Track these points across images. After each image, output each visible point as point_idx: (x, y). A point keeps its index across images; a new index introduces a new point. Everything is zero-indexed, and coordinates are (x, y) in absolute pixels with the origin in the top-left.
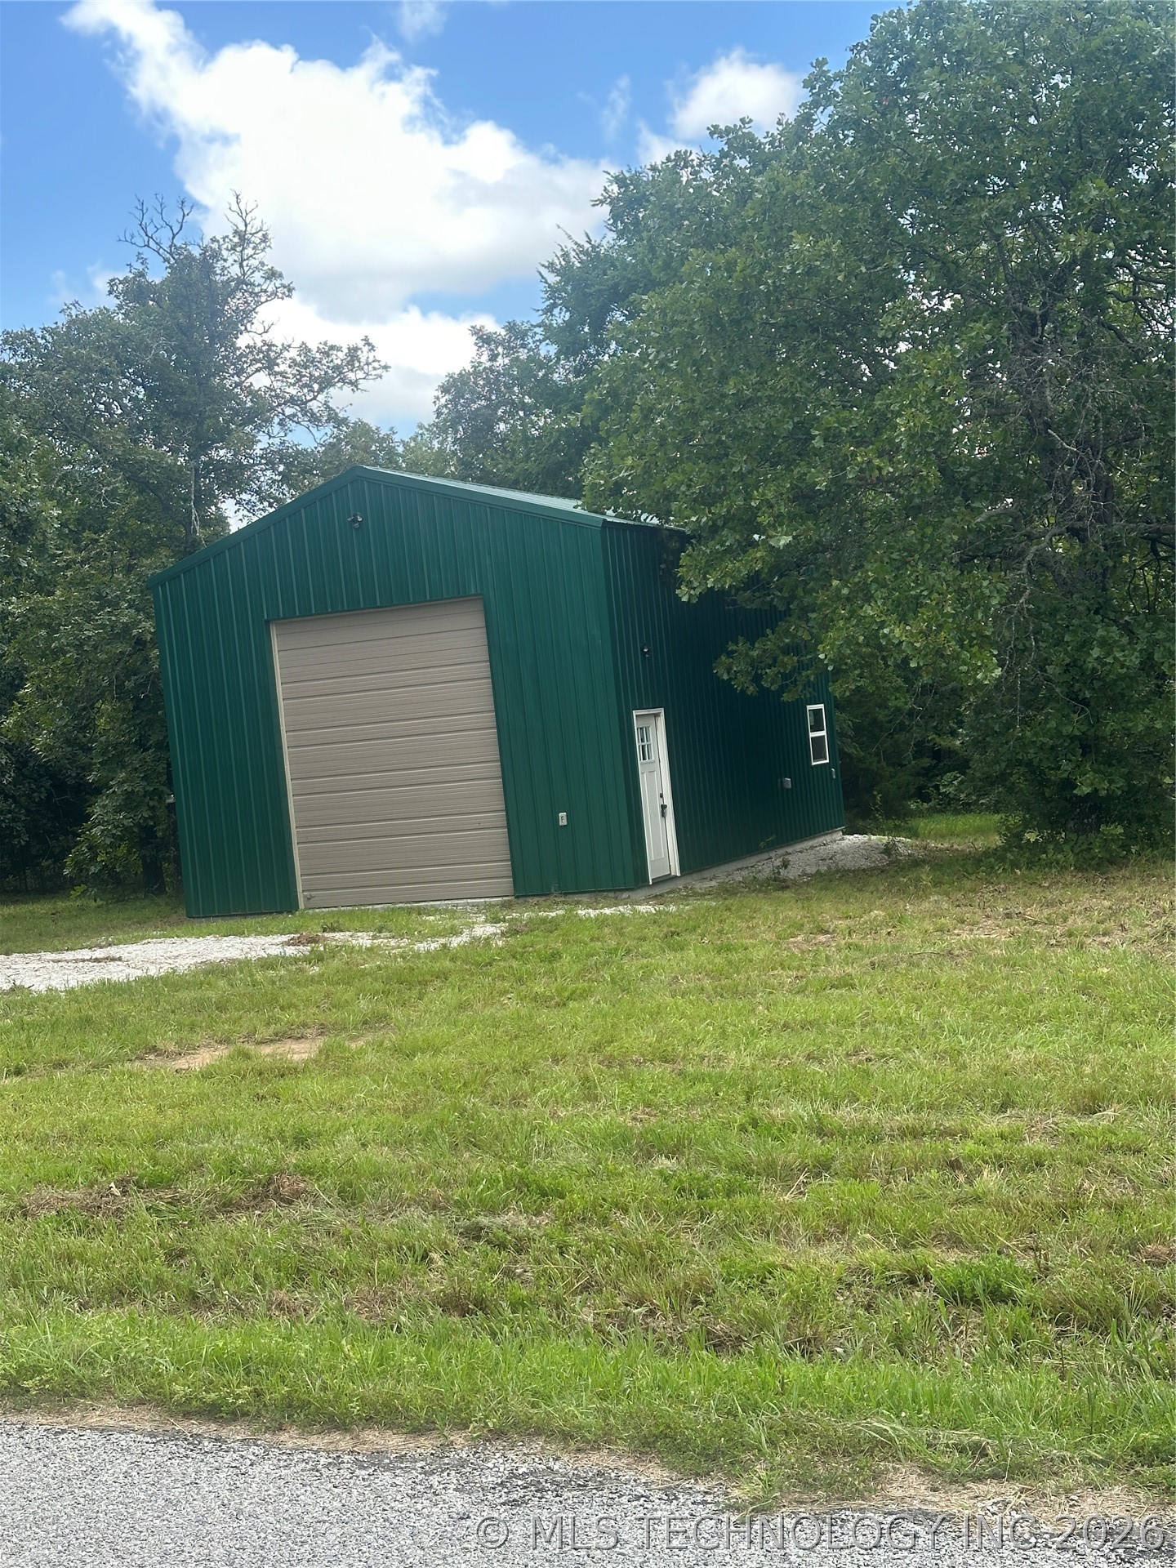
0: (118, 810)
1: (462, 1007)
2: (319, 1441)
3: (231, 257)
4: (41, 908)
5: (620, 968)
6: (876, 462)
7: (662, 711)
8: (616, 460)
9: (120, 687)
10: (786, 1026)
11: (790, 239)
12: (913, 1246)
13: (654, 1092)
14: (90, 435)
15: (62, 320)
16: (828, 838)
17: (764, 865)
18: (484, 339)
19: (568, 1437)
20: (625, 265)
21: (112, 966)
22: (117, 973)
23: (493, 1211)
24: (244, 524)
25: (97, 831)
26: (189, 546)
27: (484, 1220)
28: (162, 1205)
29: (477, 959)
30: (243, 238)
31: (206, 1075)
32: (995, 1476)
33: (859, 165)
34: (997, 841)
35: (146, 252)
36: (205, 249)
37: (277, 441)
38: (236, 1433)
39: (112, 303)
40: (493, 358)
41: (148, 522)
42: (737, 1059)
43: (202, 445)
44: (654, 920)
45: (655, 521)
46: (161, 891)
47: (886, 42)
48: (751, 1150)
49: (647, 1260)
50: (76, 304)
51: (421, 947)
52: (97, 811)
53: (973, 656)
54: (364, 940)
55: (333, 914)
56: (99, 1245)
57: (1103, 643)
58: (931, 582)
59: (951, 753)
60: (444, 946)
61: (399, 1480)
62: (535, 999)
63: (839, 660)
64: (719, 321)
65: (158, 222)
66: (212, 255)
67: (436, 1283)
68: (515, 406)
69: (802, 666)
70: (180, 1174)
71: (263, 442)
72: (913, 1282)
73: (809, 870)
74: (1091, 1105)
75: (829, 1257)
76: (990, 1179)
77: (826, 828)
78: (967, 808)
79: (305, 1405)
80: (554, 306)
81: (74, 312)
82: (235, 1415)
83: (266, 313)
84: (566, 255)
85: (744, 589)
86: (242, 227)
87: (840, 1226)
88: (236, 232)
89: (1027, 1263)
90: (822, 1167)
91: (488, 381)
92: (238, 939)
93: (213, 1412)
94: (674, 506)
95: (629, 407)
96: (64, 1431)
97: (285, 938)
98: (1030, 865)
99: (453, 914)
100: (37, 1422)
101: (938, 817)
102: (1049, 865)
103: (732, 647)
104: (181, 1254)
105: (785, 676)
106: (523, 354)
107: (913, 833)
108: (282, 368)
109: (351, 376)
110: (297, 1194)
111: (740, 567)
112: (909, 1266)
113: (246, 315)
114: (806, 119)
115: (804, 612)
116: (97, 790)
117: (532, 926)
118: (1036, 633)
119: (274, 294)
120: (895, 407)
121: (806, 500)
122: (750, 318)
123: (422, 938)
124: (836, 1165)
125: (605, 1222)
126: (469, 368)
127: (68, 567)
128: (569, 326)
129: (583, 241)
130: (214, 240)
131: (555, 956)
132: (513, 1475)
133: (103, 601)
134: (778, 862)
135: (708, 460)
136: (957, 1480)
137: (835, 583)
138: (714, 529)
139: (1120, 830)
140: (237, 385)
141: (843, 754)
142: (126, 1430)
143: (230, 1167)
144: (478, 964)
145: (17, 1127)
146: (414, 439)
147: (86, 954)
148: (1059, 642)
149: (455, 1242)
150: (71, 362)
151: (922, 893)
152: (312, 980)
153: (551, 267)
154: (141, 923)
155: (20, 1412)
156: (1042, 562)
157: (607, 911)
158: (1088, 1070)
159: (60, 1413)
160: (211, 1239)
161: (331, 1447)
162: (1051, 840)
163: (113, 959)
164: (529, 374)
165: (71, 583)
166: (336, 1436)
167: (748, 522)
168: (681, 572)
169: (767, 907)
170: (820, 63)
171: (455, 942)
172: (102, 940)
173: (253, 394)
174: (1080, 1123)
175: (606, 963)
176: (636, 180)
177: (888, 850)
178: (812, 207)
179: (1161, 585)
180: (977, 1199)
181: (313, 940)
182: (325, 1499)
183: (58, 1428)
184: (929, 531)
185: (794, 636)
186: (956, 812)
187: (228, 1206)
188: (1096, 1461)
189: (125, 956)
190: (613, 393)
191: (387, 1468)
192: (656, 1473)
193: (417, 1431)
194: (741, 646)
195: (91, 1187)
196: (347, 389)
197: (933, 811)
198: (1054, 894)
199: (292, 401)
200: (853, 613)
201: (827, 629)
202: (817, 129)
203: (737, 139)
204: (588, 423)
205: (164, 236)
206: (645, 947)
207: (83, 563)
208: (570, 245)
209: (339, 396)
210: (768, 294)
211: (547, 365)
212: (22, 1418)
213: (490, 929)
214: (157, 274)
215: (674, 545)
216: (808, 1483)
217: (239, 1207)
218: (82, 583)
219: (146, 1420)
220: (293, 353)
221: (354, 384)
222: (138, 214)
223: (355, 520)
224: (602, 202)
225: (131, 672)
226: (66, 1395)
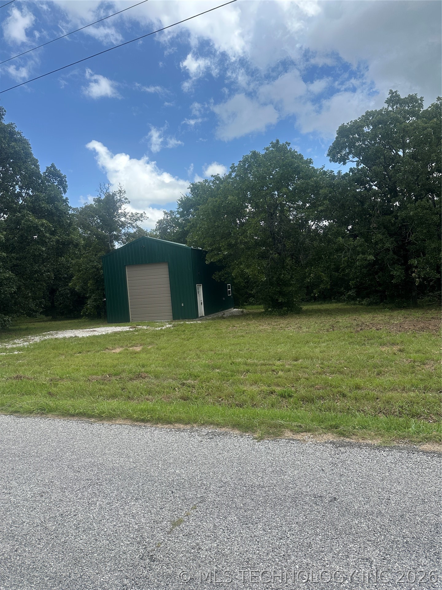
0: (93, 302)
1: (168, 340)
2: (166, 426)
3: (118, 195)
4: (76, 321)
5: (198, 333)
6: (243, 239)
7: (201, 285)
8: (194, 237)
9: (94, 278)
10: (233, 344)
11: (228, 197)
12: (271, 386)
13: (212, 357)
14: (89, 228)
15: (84, 206)
16: (231, 309)
17: (220, 314)
18: (166, 213)
19: (218, 425)
20: (193, 201)
21: (95, 332)
22: (96, 334)
23: (186, 380)
24: (119, 247)
25: (89, 306)
26: (108, 251)
27: (185, 382)
28: (118, 379)
29: (168, 331)
30: (120, 191)
31: (120, 353)
32: (305, 432)
33: (240, 183)
34: (263, 310)
35: (101, 193)
36: (113, 193)
37: (126, 231)
38: (148, 425)
39: (93, 203)
40: (167, 217)
41: (100, 246)
42: (226, 351)
43: (111, 231)
44: (202, 324)
45: (201, 249)
46: (101, 318)
47: (246, 160)
48: (234, 368)
49: (219, 389)
50: (87, 203)
51: (157, 329)
52: (89, 302)
53: (261, 275)
54: (145, 328)
55: (138, 323)
56: (107, 387)
57: (284, 274)
58: (253, 261)
59: (251, 294)
60: (161, 329)
61: (185, 434)
62: (182, 339)
63: (236, 276)
64: (214, 211)
65: (104, 188)
66: (114, 194)
67: (178, 394)
68: (171, 226)
69: (229, 277)
70: (120, 373)
71: (123, 231)
72: (272, 393)
73: (228, 315)
74: (296, 360)
75: (255, 388)
76: (280, 373)
77: (230, 308)
78: (254, 304)
79: (162, 419)
80: (180, 208)
81: (86, 204)
82: (148, 421)
83: (123, 207)
84: (182, 198)
85: (218, 262)
86: (120, 189)
87: (255, 383)
88: (119, 190)
89: (293, 389)
90: (248, 371)
91: (166, 221)
92: (120, 327)
93: (143, 421)
94: (205, 246)
95: (196, 227)
96: (112, 425)
97: (129, 327)
98: (270, 315)
99: (162, 323)
100: (106, 423)
101: (249, 306)
102: (274, 315)
103: (215, 273)
104: (124, 389)
105: (225, 279)
106: (173, 217)
107: (246, 309)
108: (128, 217)
109: (141, 219)
110: (146, 377)
111: (217, 258)
112: (271, 390)
113: (120, 207)
114: (230, 175)
115: (229, 267)
116: (87, 298)
117: (178, 325)
118: (271, 272)
119: (126, 203)
120: (247, 229)
121: (230, 246)
122: (220, 211)
123: (156, 327)
124: (250, 371)
125: (208, 382)
126: (163, 219)
127: (84, 254)
128: (183, 212)
129: (185, 196)
130: (115, 192)
131: (184, 331)
132: (208, 433)
133: (91, 261)
134: (223, 314)
135: (211, 237)
136: (298, 432)
137: (235, 261)
138: (212, 250)
139: (286, 308)
140: (119, 220)
141: (234, 294)
142: (125, 424)
143: (130, 371)
144: (169, 332)
145: (84, 363)
146: (150, 232)
147: (88, 330)
148: (276, 273)
149: (180, 386)
150: (86, 214)
151: (251, 320)
152: (137, 335)
153: (179, 200)
154: (98, 324)
155: (101, 421)
156: (273, 259)
157: (192, 322)
158: (294, 353)
159: (110, 421)
160: (130, 385)
161: (169, 427)
162: (273, 310)
163: (95, 331)
164: (174, 220)
165: (84, 257)
166: (169, 425)
167: (219, 249)
168: (206, 258)
169: (222, 322)
170: (233, 164)
171: (163, 328)
172: (91, 327)
173: (121, 221)
174: (296, 363)
175: (195, 332)
176: (196, 184)
177: (242, 312)
178: (232, 191)
179: (293, 263)
180: (279, 377)
181: (135, 328)
182: (171, 438)
183: (111, 424)
184: (253, 252)
185: (227, 271)
186: (252, 305)
187: (131, 379)
188: (323, 428)
189: (97, 330)
190: (193, 224)
191: (182, 432)
192: (237, 432)
193: (186, 424)
194: (217, 273)
195: (102, 375)
196: (140, 221)
197: (248, 305)
198: (276, 320)
199: (129, 223)
200: (238, 267)
201: (234, 270)
202: (233, 176)
203: (217, 178)
204: (188, 229)
205: (105, 191)
206: (201, 329)
207: (87, 253)
208: (183, 196)
209: (139, 223)
210: (223, 207)
211: (178, 219)
212: (102, 422)
213: (170, 326)
214: (103, 197)
215: (204, 253)
216: (269, 434)
217: (134, 380)
218: (87, 257)
219: (129, 422)
220: (130, 214)
221: (142, 221)
222: (100, 186)
223: (143, 246)
224: (189, 188)
225: (96, 275)
226: (111, 417)
